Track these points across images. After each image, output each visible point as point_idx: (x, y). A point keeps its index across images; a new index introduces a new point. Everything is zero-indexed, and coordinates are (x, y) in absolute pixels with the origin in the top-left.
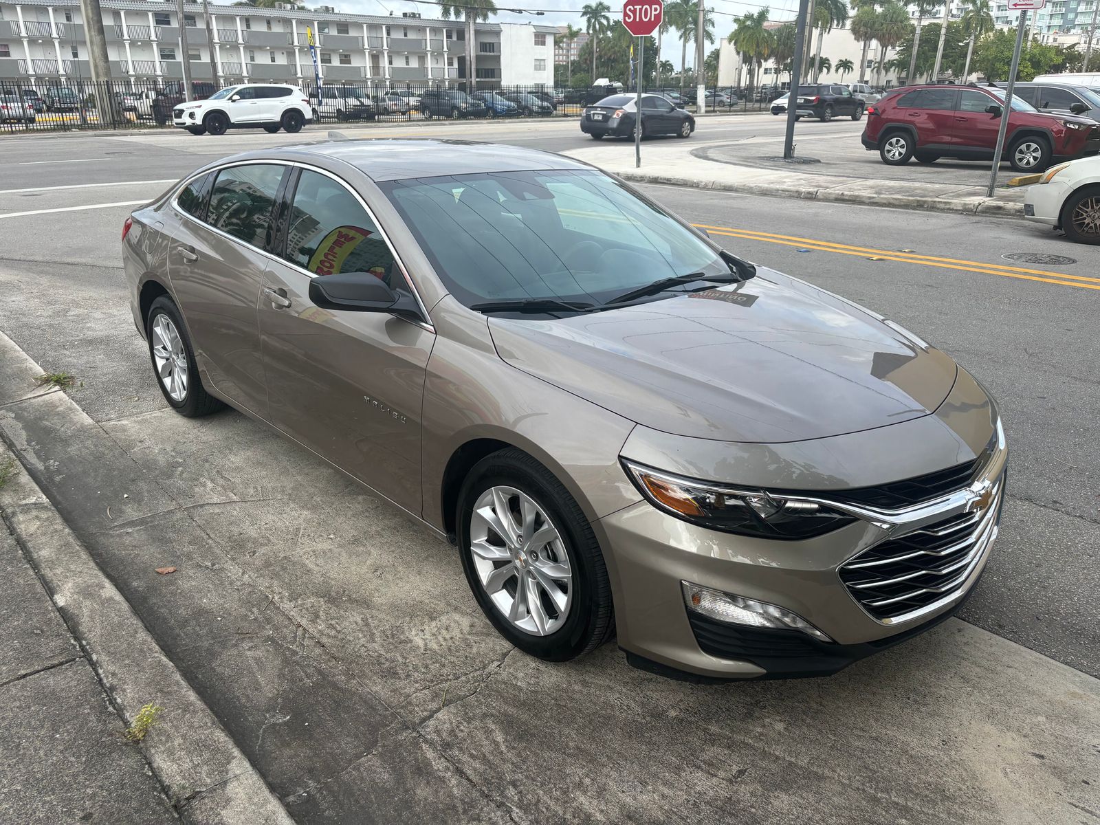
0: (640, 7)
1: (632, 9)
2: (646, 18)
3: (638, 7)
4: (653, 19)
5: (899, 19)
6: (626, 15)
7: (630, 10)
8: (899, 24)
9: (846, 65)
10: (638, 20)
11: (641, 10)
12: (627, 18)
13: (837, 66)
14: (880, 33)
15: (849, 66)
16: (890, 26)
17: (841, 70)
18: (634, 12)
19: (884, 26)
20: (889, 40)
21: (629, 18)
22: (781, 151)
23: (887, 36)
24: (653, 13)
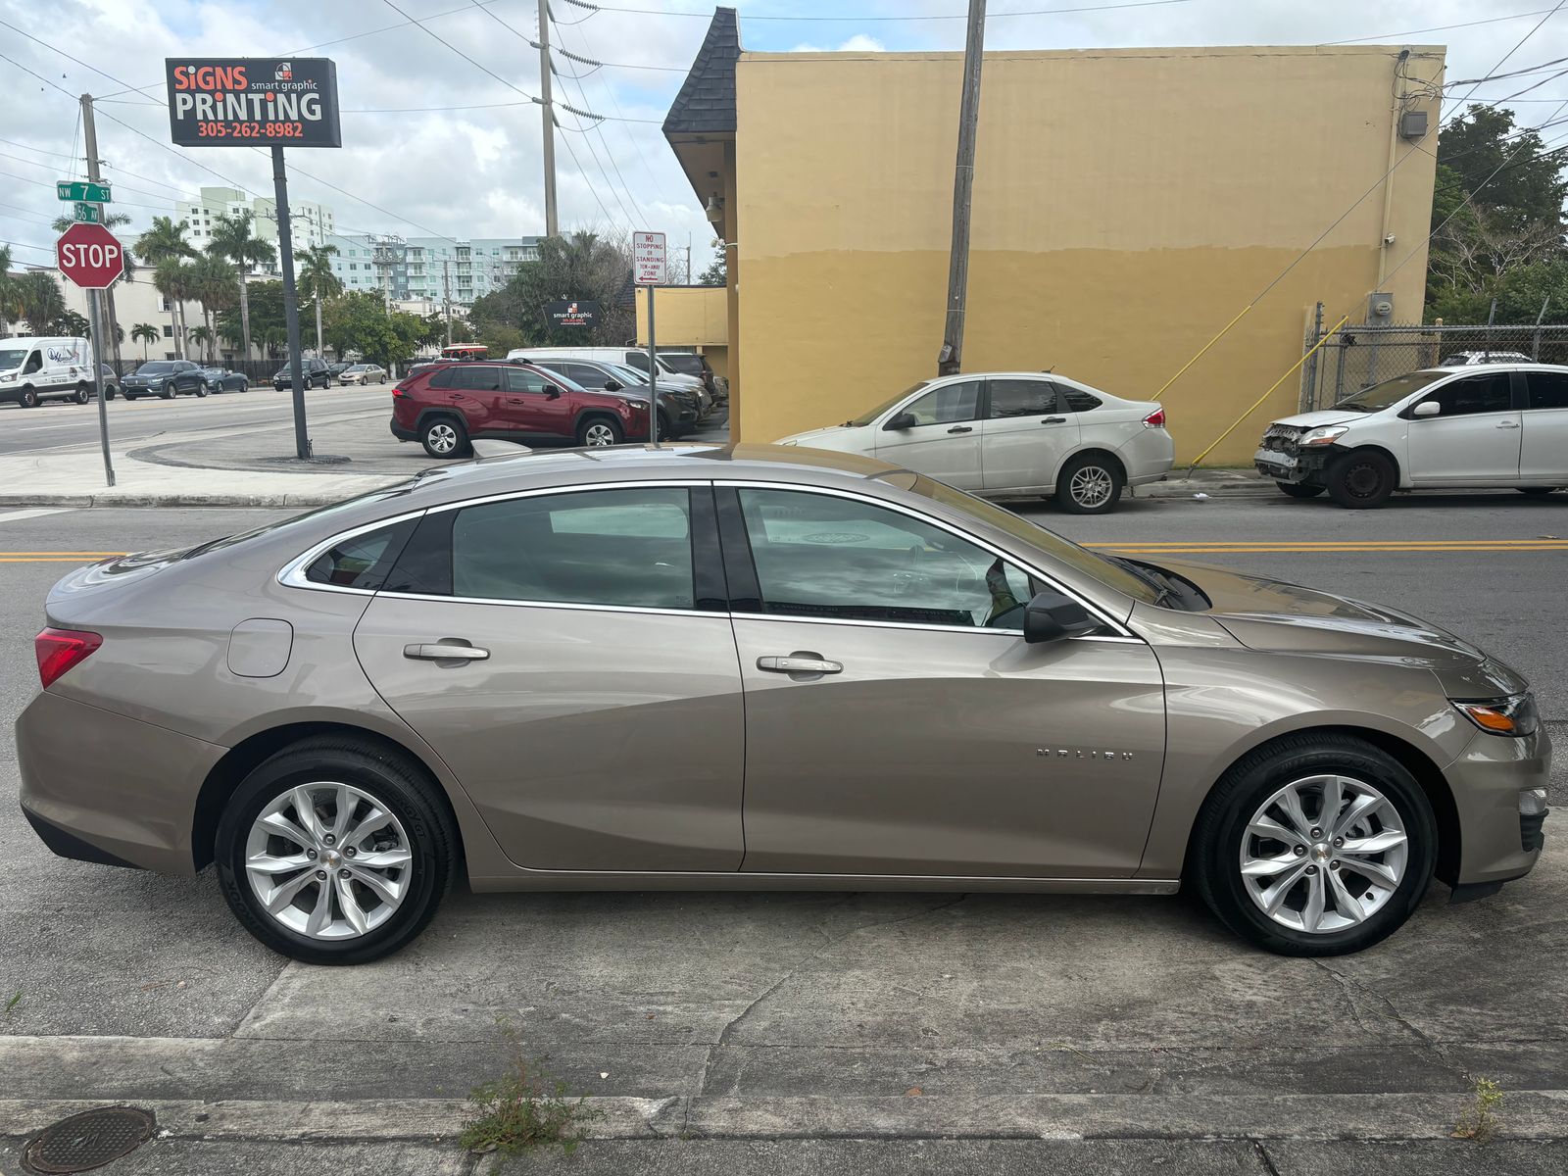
0: (86, 246)
1: (73, 248)
2: (97, 262)
3: (82, 247)
4: (108, 265)
5: (224, 275)
6: (62, 256)
7: (68, 249)
8: (225, 281)
9: (146, 331)
10: (83, 265)
11: (87, 251)
12: (64, 261)
13: (133, 332)
14: (202, 292)
15: (152, 333)
16: (213, 284)
17: (141, 338)
18: (76, 253)
19: (205, 282)
20: (217, 302)
21: (69, 261)
22: (292, 448)
23: (212, 296)
24: (108, 256)
